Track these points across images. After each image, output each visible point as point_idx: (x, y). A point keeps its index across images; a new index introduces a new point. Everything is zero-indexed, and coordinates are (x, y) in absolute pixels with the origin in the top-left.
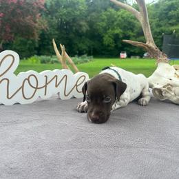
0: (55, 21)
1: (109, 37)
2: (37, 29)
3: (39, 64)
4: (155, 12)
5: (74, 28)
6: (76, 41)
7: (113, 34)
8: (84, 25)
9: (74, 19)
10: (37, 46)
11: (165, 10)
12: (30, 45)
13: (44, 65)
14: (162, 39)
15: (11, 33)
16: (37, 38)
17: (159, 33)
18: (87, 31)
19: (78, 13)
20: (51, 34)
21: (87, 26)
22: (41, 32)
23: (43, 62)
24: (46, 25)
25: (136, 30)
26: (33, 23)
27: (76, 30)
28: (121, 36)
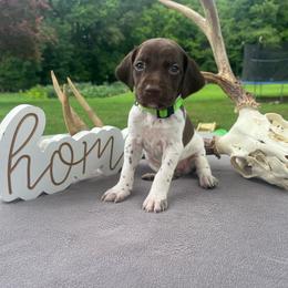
0: (67, 28)
2: (38, 42)
3: (46, 99)
4: (228, 8)
5: (100, 39)
6: (103, 59)
8: (116, 33)
9: (98, 23)
10: (40, 70)
11: (244, 4)
12: (27, 67)
13: (53, 100)
14: (242, 51)
16: (39, 58)
17: (237, 41)
18: (122, 41)
19: (104, 13)
20: (61, 49)
21: (120, 34)
22: (45, 47)
23: (51, 95)
24: (53, 36)
25: (199, 39)
27: (102, 40)
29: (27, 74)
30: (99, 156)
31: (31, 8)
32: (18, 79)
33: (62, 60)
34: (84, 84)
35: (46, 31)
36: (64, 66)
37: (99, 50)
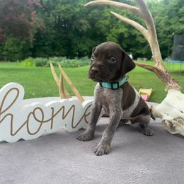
0: (52, 19)
1: (113, 36)
2: (32, 28)
3: (35, 67)
4: (163, 9)
5: (74, 27)
6: (75, 41)
9: (73, 17)
10: (32, 46)
11: (175, 6)
12: (23, 45)
14: (172, 39)
15: (3, 33)
16: (32, 38)
17: (169, 31)
18: (88, 29)
19: (78, 10)
20: (47, 34)
22: (36, 32)
23: (39, 65)
24: (42, 24)
26: (28, 22)
27: (76, 29)
28: (126, 35)
29: (23, 49)
30: (63, 118)
31: (28, 5)
32: (16, 53)
33: (47, 41)
34: (61, 58)
35: (37, 21)
36: (48, 45)
37: (72, 35)
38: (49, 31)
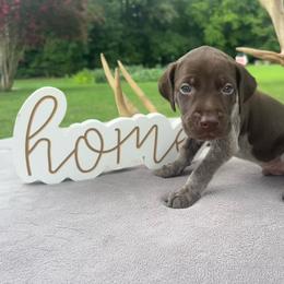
0: (116, 5)
1: (216, 28)
2: (84, 22)
3: (93, 84)
6: (155, 39)
7: (221, 24)
8: (169, 11)
10: (87, 52)
12: (74, 49)
13: (101, 85)
15: (39, 32)
16: (85, 38)
18: (175, 19)
20: (110, 29)
21: (173, 11)
22: (91, 27)
23: (100, 80)
24: (100, 14)
25: (261, 14)
26: (77, 12)
27: (154, 19)
28: (235, 26)
29: (73, 57)
30: (137, 146)
32: (63, 63)
33: (111, 41)
34: (134, 67)
35: (91, 9)
36: (114, 48)
37: (150, 29)
38: (113, 25)
